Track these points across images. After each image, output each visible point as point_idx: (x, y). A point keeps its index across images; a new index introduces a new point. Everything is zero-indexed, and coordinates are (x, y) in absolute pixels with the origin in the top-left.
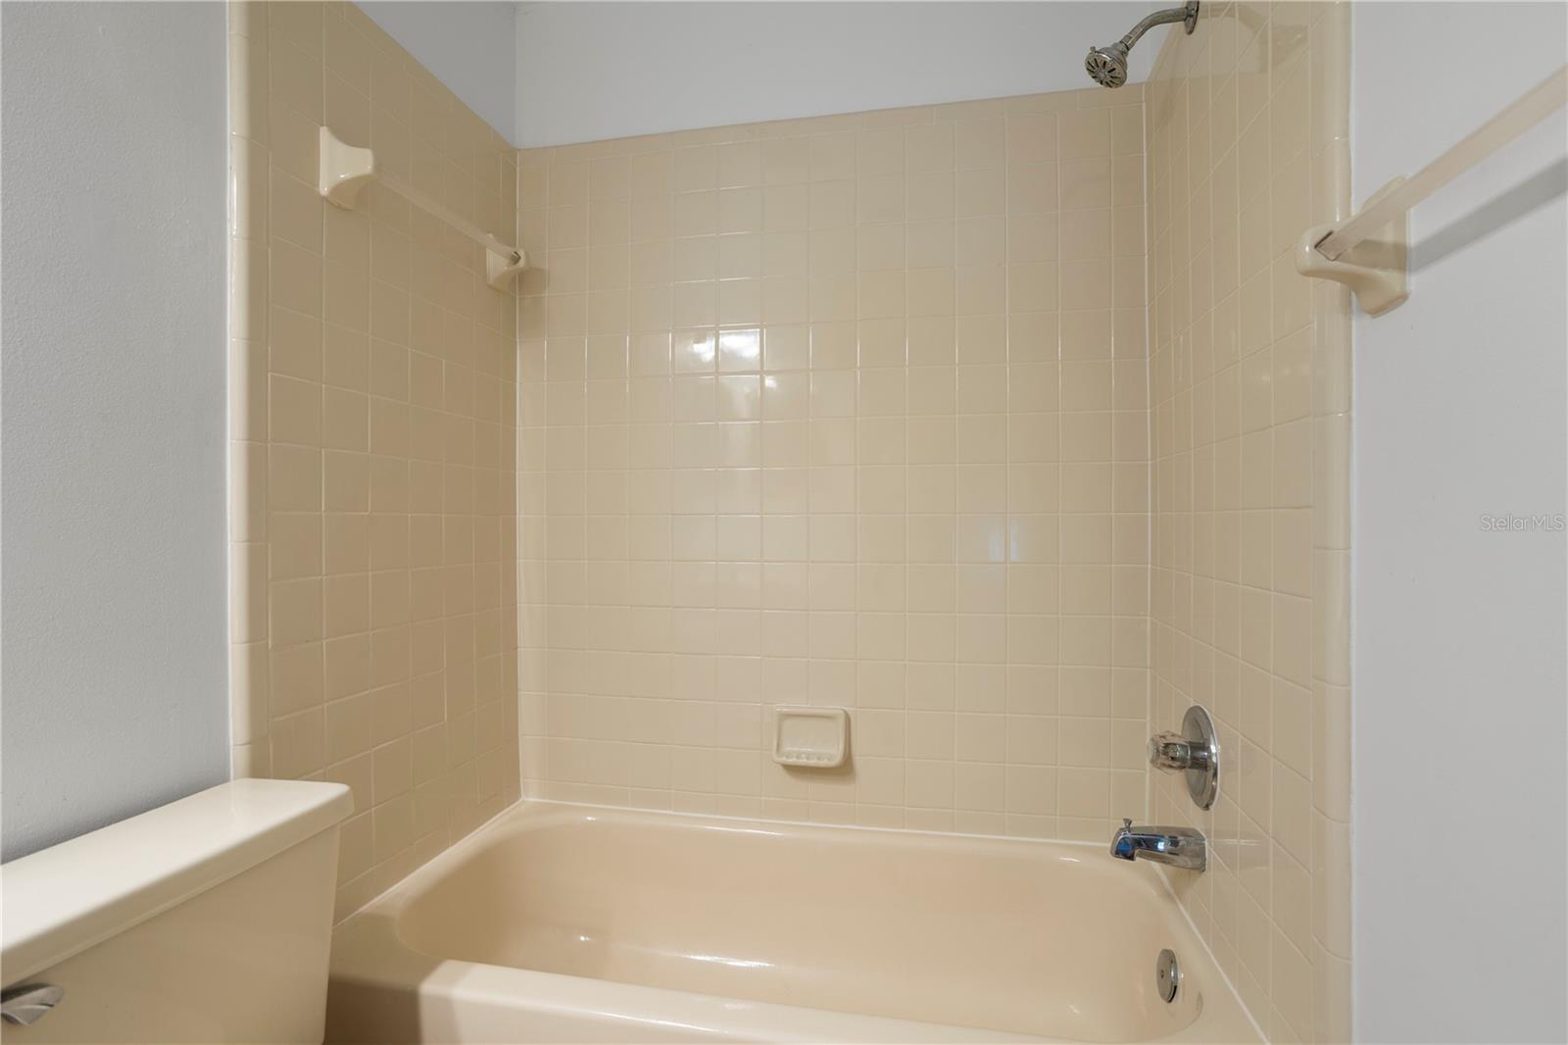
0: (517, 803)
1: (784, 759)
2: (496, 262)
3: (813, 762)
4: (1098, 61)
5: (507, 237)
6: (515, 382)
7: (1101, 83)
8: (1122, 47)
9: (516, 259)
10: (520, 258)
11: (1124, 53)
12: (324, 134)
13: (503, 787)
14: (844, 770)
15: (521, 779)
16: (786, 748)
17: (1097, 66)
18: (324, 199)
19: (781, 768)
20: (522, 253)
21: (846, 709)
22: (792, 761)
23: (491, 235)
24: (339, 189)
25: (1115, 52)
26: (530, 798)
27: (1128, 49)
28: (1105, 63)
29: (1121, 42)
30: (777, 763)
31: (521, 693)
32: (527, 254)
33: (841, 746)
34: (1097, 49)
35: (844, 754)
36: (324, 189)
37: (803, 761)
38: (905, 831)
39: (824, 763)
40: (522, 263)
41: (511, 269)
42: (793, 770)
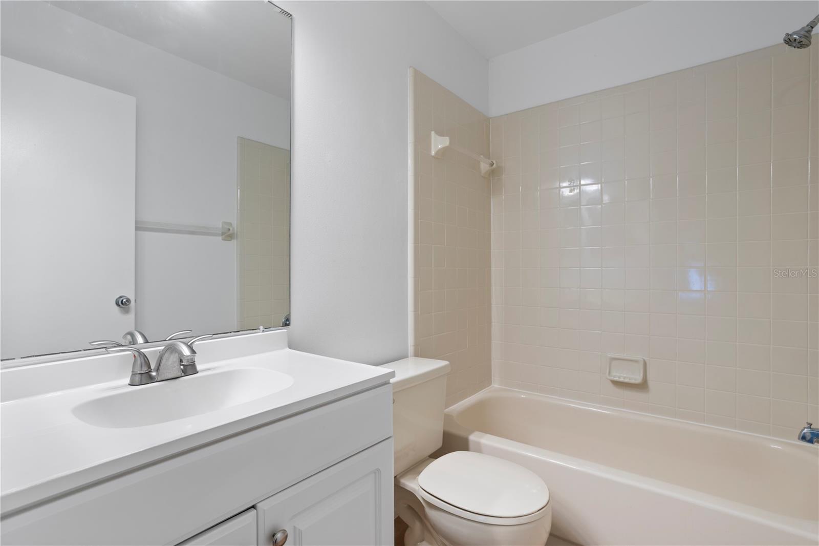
0: (490, 387)
1: (612, 378)
2: (484, 167)
3: (627, 380)
4: (791, 39)
5: (488, 156)
6: (490, 213)
7: (795, 47)
8: (809, 28)
9: (492, 164)
10: (493, 164)
11: (809, 32)
12: (433, 133)
13: (485, 379)
14: (643, 386)
15: (492, 378)
16: (614, 374)
17: (791, 41)
18: (433, 157)
19: (610, 383)
20: (494, 162)
21: (644, 358)
22: (616, 379)
23: (482, 156)
24: (437, 153)
25: (803, 33)
26: (496, 385)
27: (812, 28)
28: (795, 40)
29: (808, 25)
30: (608, 379)
31: (493, 342)
32: (496, 162)
33: (642, 375)
34: (790, 33)
35: (643, 378)
36: (433, 153)
37: (622, 380)
38: (676, 419)
39: (633, 381)
40: (495, 165)
41: (491, 168)
42: (616, 383)
